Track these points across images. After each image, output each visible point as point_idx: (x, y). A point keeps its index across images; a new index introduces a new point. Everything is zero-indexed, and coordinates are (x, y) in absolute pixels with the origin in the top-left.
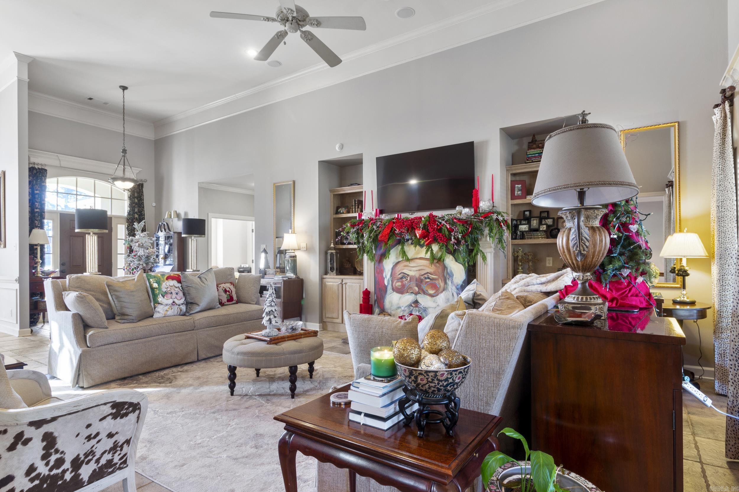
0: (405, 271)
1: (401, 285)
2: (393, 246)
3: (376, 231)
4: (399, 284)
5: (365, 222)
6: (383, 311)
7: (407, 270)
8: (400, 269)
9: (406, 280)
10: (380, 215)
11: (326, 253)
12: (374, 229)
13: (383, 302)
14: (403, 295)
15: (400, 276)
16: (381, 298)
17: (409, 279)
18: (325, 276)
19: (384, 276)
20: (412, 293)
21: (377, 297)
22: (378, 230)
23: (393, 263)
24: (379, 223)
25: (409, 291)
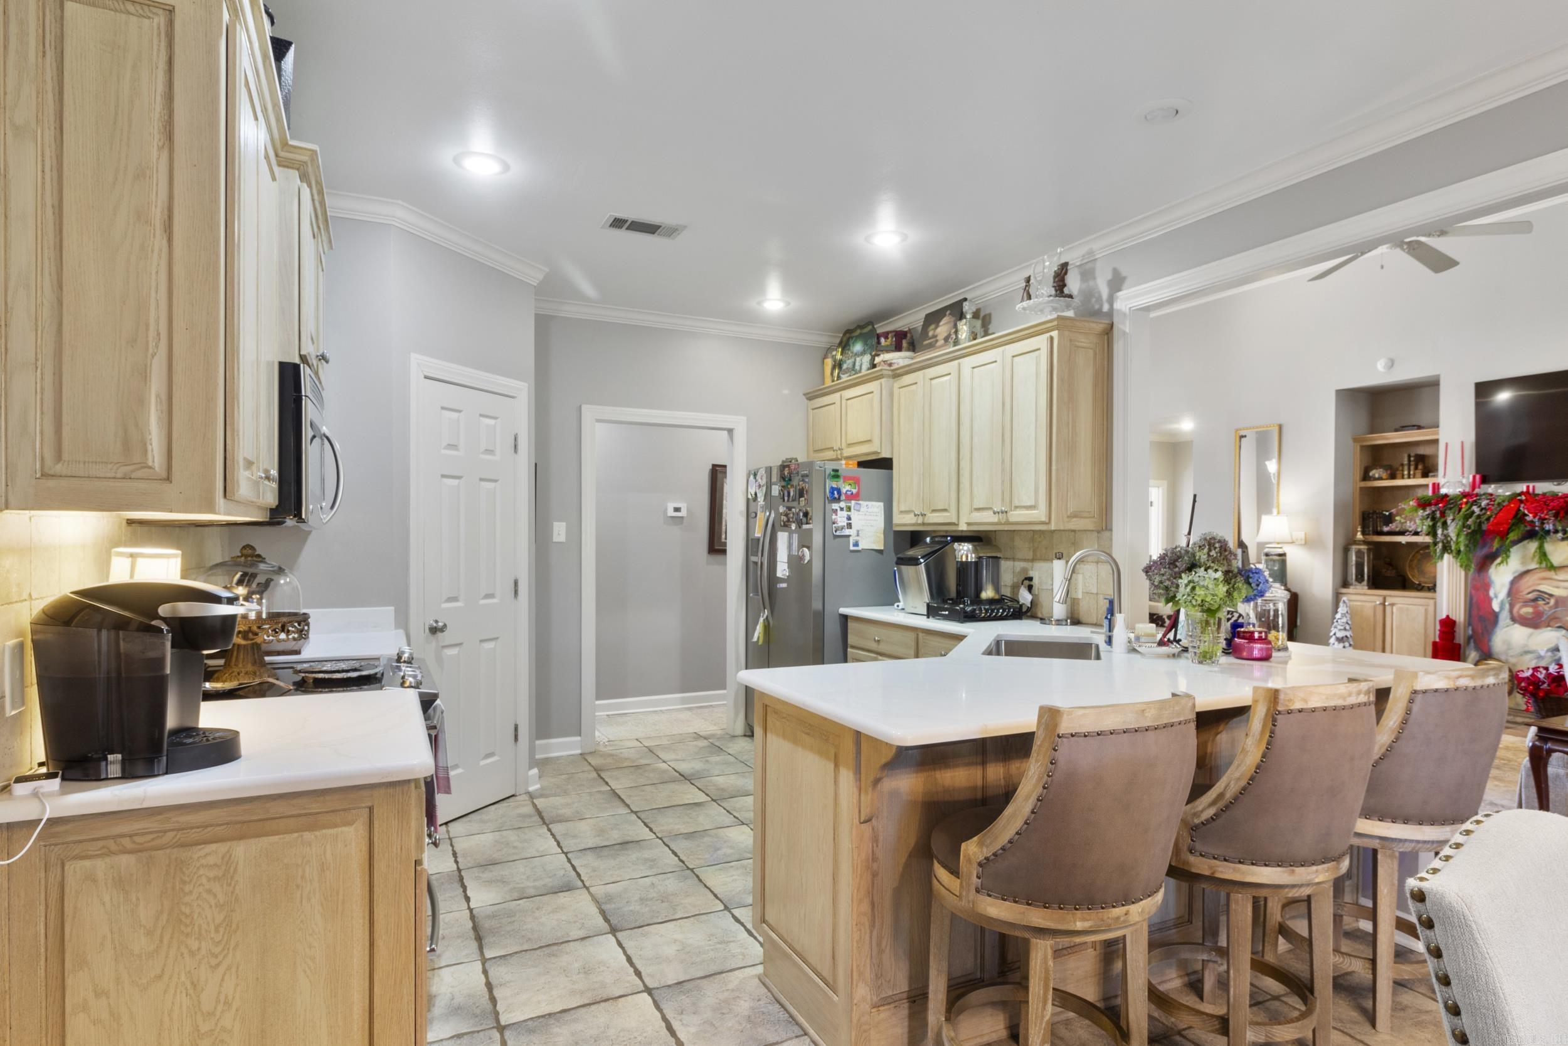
0: (1543, 588)
1: (1533, 613)
2: (1515, 543)
3: (1479, 516)
4: (1530, 610)
5: (1451, 500)
6: (1486, 655)
7: (1548, 585)
8: (1530, 584)
9: (1545, 604)
10: (1482, 486)
11: (1346, 550)
12: (1473, 512)
13: (1489, 640)
14: (1538, 631)
15: (1531, 596)
16: (1482, 633)
17: (1552, 602)
18: (1344, 590)
19: (1491, 593)
20: (1560, 627)
21: (1473, 630)
22: (1485, 514)
23: (1514, 573)
24: (1484, 503)
25: (1551, 624)
